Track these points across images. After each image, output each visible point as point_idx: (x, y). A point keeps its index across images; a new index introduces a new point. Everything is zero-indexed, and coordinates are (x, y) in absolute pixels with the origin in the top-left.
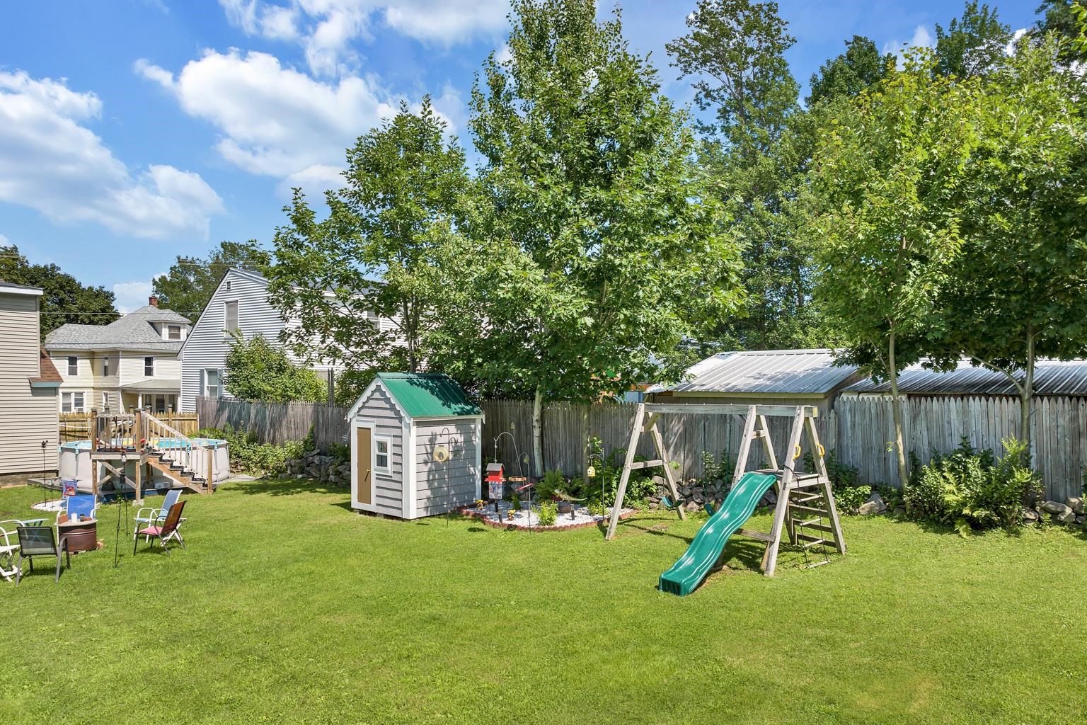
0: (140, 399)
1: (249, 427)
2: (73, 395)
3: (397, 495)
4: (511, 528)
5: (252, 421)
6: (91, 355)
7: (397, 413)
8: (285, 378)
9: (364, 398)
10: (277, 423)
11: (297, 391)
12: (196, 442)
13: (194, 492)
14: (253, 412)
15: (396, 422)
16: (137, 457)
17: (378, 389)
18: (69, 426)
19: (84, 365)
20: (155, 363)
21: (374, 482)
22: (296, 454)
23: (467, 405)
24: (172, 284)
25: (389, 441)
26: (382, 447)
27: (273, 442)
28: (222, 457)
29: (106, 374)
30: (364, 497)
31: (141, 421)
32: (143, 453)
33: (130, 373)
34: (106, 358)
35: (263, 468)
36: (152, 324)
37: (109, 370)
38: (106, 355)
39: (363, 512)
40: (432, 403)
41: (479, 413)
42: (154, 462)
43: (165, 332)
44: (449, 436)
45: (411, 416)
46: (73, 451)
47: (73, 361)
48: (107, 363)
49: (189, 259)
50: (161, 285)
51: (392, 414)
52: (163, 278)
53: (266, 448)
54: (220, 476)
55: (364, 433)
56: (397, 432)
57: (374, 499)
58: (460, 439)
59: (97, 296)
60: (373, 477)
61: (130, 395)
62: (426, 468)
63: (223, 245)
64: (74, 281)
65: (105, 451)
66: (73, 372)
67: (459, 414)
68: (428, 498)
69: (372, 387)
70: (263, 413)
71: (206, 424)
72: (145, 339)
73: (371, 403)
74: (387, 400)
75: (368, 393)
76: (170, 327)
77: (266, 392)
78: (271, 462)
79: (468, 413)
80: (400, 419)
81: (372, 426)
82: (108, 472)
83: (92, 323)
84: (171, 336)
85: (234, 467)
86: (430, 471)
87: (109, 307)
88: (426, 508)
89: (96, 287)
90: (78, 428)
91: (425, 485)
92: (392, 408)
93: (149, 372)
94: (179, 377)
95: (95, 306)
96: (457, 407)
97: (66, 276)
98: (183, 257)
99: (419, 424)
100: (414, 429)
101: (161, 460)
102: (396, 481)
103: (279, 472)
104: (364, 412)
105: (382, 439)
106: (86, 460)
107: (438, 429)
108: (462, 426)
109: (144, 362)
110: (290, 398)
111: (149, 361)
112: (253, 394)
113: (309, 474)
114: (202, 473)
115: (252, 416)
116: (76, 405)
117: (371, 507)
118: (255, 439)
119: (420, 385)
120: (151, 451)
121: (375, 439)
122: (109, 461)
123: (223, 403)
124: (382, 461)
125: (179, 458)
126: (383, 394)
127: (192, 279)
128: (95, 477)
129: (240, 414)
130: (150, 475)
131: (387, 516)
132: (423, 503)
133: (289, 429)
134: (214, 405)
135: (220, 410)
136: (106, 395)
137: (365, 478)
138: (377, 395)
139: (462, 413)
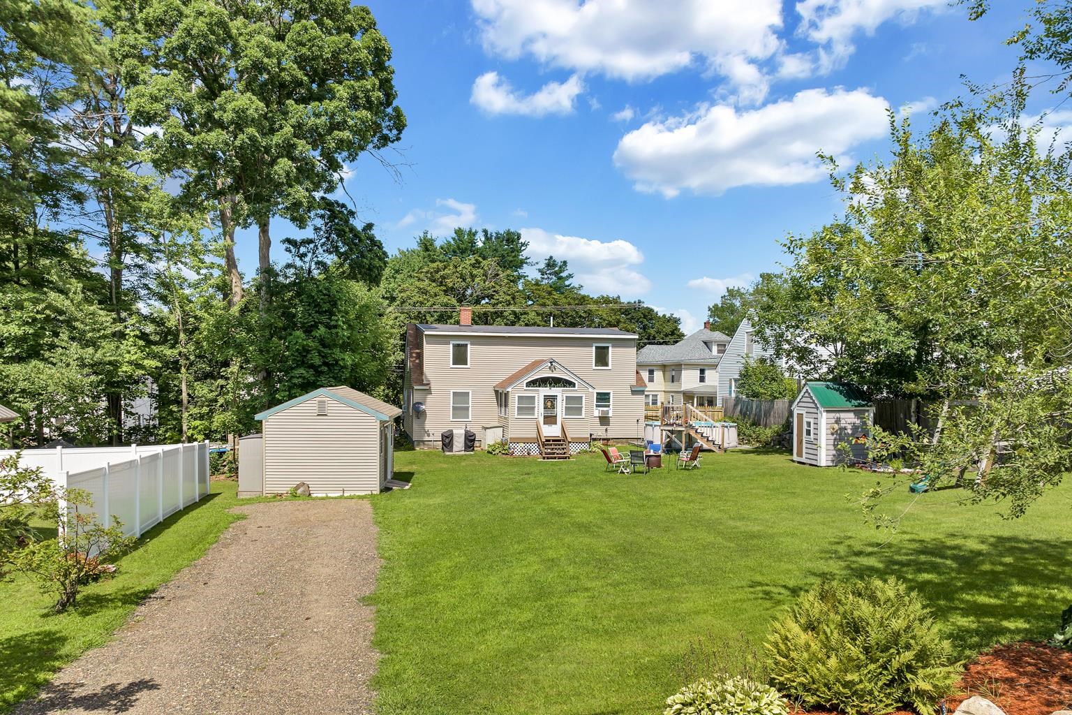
0: (696, 399)
1: (752, 416)
2: (651, 397)
3: (814, 452)
4: (875, 471)
5: (754, 412)
6: (664, 367)
7: (816, 405)
8: (775, 385)
9: (800, 397)
10: (767, 414)
11: (780, 393)
12: (718, 424)
13: (713, 451)
14: (754, 406)
15: (815, 410)
16: (683, 429)
17: (807, 391)
18: (650, 413)
19: (658, 375)
20: (707, 372)
21: (804, 445)
22: (777, 432)
23: (864, 401)
24: (722, 309)
25: (812, 421)
26: (809, 424)
27: (765, 426)
28: (733, 433)
29: (673, 382)
30: (800, 454)
31: (686, 409)
32: (686, 427)
33: (689, 380)
34: (673, 370)
35: (758, 441)
36: (705, 343)
37: (675, 378)
38: (673, 367)
39: (799, 463)
40: (840, 399)
41: (871, 406)
42: (692, 433)
43: (715, 348)
44: (849, 419)
45: (822, 406)
46: (651, 425)
47: (651, 372)
48: (674, 373)
49: (736, 288)
50: (715, 311)
51: (813, 406)
52: (716, 305)
53: (758, 429)
54: (731, 445)
55: (800, 415)
56: (815, 416)
57: (804, 455)
58: (858, 422)
59: (668, 321)
60: (804, 442)
61: (688, 396)
62: (833, 437)
63: (761, 276)
64: (653, 311)
65: (667, 425)
66: (651, 380)
67: (856, 406)
68: (834, 455)
69: (804, 390)
70: (759, 407)
71: (728, 415)
72: (700, 354)
73: (804, 400)
74: (811, 398)
75: (802, 394)
76: (718, 345)
77: (762, 393)
78: (763, 438)
79: (863, 406)
80: (817, 408)
81: (804, 412)
82: (669, 437)
83: (666, 343)
84: (719, 351)
85: (741, 441)
86: (835, 439)
87: (677, 329)
88: (833, 461)
89: (668, 315)
90: (654, 414)
91: (832, 448)
92: (814, 402)
93: (702, 379)
94: (717, 384)
95: (668, 329)
96: (856, 403)
97: (647, 308)
98: (731, 288)
99: (828, 411)
100: (825, 414)
101: (696, 431)
102: (814, 445)
103: (767, 444)
104: (800, 404)
105: (809, 420)
106: (657, 430)
107: (842, 415)
108: (858, 414)
109: (699, 372)
110: (776, 398)
111: (702, 371)
112: (756, 395)
113: (784, 446)
114: (718, 441)
115: (754, 409)
116: (653, 404)
117: (803, 460)
118: (755, 424)
119: (834, 389)
120: (691, 427)
121: (805, 420)
122: (669, 431)
123: (738, 400)
124: (808, 433)
125: (707, 432)
126: (809, 394)
127: (738, 304)
128: (662, 439)
129: (747, 408)
130: (690, 441)
131: (811, 465)
132: (830, 458)
133: (775, 417)
134: (732, 403)
135: (736, 405)
136: (673, 396)
137: (800, 442)
138: (807, 395)
139: (860, 405)
